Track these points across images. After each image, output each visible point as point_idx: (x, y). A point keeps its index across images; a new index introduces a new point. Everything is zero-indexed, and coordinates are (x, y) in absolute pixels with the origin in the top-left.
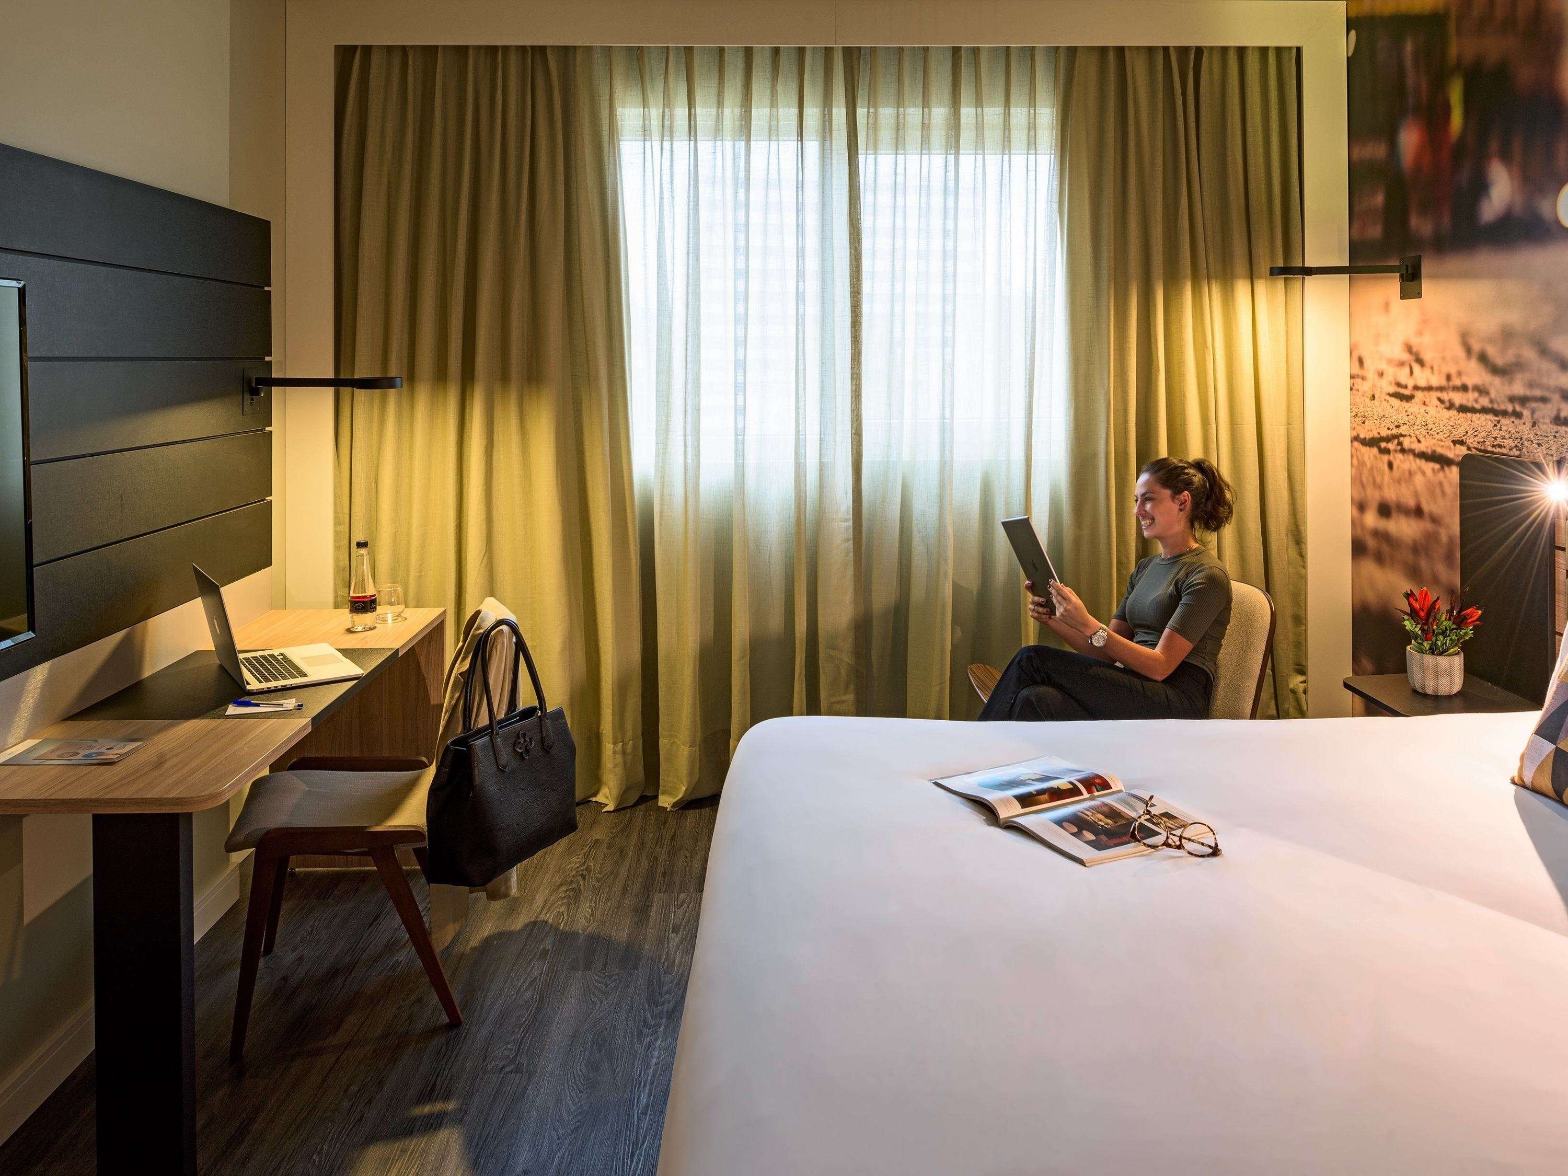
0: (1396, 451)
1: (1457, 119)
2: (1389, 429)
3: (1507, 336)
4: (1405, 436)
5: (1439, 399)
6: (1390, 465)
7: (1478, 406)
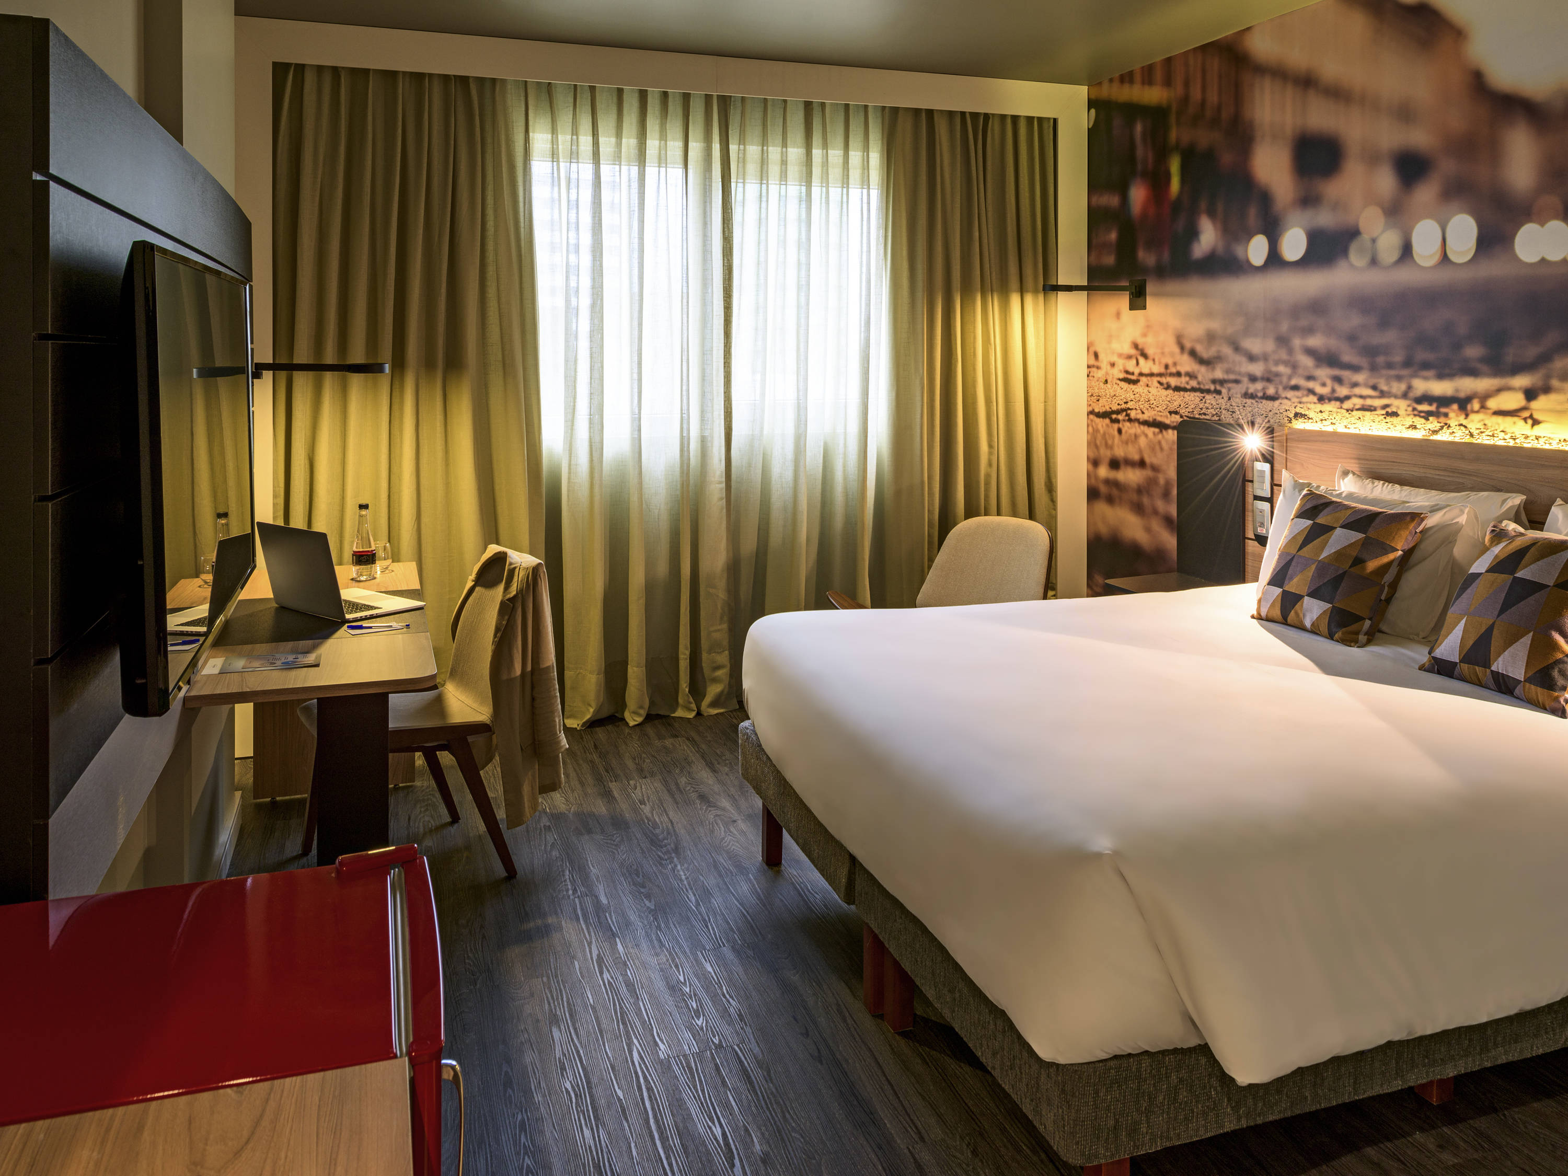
0: (1124, 420)
1: (1175, 185)
2: (1118, 404)
3: (1211, 337)
4: (1132, 409)
5: (1159, 382)
6: (1120, 431)
7: (1188, 387)
